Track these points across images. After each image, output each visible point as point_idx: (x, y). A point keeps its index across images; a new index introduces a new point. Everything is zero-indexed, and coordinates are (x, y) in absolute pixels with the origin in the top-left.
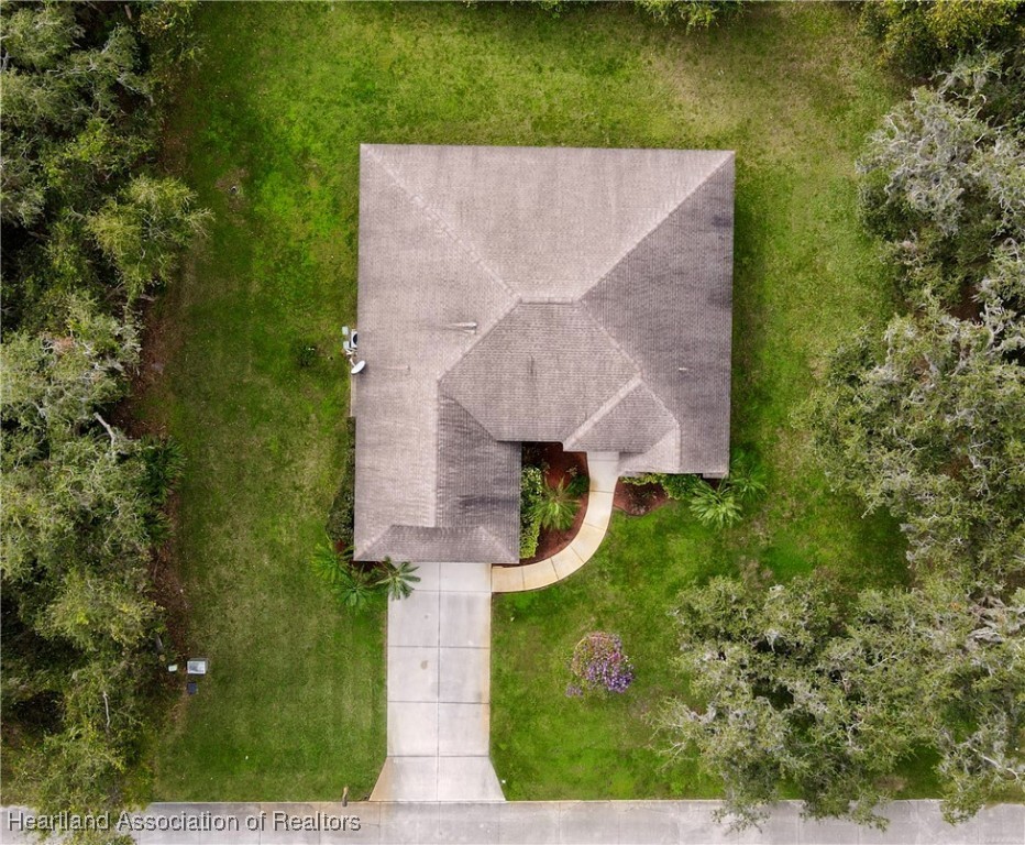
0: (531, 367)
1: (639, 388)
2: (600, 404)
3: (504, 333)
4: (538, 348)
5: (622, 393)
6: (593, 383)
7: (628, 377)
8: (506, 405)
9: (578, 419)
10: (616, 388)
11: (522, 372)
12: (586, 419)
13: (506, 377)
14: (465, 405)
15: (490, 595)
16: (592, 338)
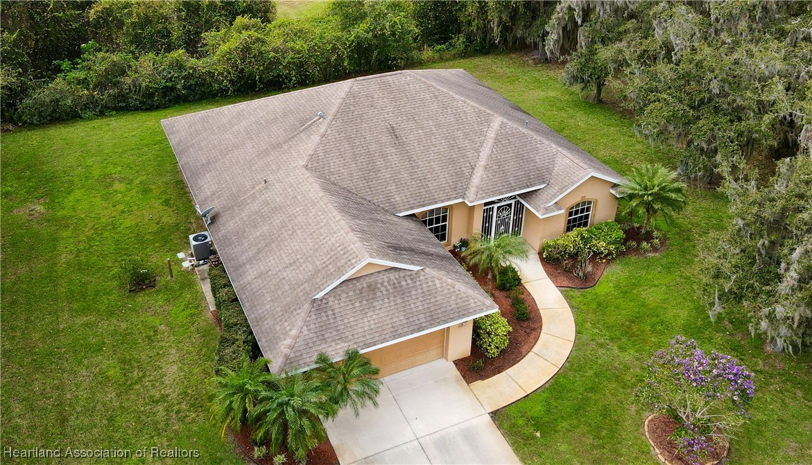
0: (392, 131)
1: (503, 125)
2: (478, 151)
3: (352, 108)
4: (391, 115)
5: (491, 134)
6: (460, 133)
7: (488, 122)
8: (386, 174)
9: (466, 172)
10: (482, 134)
11: (386, 139)
12: (473, 169)
13: (373, 147)
14: (345, 184)
15: (488, 417)
16: (436, 97)
